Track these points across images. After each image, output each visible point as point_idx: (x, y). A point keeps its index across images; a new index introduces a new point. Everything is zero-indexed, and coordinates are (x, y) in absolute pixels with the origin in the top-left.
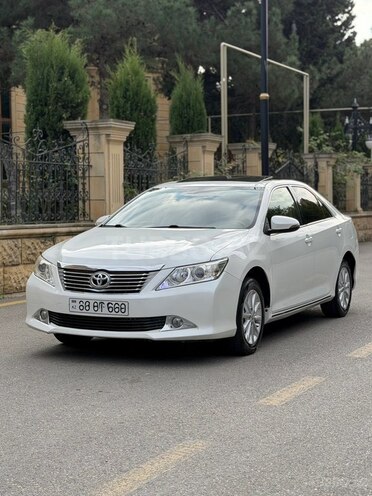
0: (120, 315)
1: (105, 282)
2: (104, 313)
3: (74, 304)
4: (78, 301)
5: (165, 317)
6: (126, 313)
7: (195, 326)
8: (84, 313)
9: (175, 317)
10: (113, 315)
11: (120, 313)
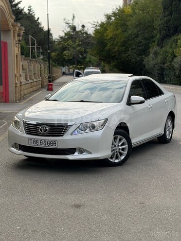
1: (46, 130)
3: (31, 141)
4: (33, 140)
5: (75, 149)
6: (56, 146)
7: (91, 153)
8: (36, 146)
9: (80, 148)
10: (50, 147)
11: (53, 146)
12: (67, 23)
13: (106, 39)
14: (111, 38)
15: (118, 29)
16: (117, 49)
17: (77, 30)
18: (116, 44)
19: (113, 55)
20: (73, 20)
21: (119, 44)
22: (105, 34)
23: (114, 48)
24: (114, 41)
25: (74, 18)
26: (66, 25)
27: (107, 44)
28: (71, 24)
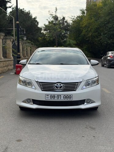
0: (69, 100)
1: (61, 87)
2: (62, 99)
3: (48, 96)
4: (50, 95)
5: (85, 100)
6: (71, 99)
7: (95, 102)
8: (53, 100)
10: (66, 100)
11: (69, 99)
12: (51, 15)
13: (81, 27)
14: (86, 26)
15: (92, 19)
16: (91, 35)
17: (59, 19)
18: (90, 31)
19: (87, 39)
20: (55, 12)
21: (93, 30)
22: (81, 23)
23: (88, 34)
24: (88, 28)
25: (56, 10)
26: (50, 16)
27: (83, 31)
28: (54, 15)
